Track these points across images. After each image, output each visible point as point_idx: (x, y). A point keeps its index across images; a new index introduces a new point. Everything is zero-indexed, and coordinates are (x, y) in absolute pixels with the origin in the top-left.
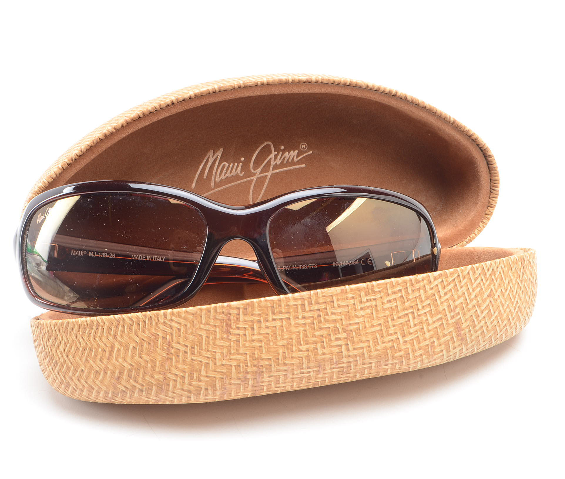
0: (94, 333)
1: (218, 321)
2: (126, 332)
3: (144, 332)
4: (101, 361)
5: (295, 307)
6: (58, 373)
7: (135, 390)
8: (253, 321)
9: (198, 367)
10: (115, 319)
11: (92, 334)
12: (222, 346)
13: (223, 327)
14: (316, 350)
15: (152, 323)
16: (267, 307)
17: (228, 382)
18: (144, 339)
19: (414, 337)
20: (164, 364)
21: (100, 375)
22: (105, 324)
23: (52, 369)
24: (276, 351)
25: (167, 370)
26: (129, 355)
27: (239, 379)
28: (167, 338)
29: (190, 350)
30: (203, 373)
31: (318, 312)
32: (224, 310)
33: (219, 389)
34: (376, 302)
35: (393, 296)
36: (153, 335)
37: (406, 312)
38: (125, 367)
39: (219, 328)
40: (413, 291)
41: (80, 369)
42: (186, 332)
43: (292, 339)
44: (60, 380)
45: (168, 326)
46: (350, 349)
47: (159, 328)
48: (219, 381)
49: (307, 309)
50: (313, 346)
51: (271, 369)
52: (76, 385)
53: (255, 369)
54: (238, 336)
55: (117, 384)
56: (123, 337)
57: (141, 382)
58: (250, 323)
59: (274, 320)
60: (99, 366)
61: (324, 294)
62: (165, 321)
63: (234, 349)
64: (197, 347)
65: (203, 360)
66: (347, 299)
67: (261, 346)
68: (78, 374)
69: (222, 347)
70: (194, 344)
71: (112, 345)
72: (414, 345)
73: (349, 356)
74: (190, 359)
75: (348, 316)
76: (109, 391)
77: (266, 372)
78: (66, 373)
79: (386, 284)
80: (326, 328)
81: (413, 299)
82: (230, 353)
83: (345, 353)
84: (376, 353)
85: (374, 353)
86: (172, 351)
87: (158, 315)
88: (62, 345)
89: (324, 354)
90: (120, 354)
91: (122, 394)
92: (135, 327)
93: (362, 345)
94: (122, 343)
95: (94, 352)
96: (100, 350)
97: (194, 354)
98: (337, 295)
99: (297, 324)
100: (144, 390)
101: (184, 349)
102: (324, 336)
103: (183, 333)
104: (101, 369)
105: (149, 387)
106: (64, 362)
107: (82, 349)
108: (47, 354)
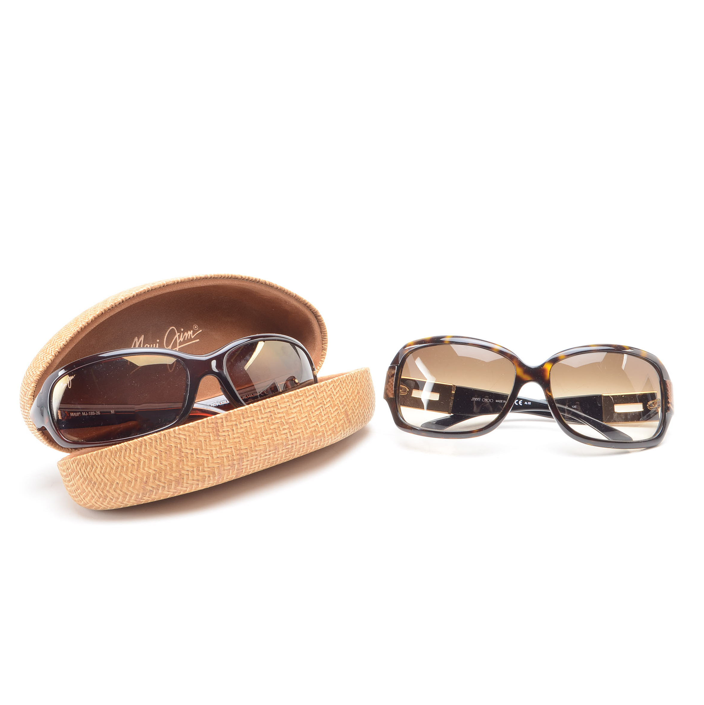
1: (211, 429)
2: (148, 448)
3: (161, 445)
4: (131, 473)
5: (256, 412)
6: (97, 490)
7: (159, 488)
9: (202, 462)
10: (139, 441)
11: (122, 456)
13: (214, 432)
14: (273, 439)
15: (166, 438)
16: (239, 415)
17: (222, 469)
18: (162, 450)
19: (325, 423)
20: (178, 465)
21: (132, 483)
22: (131, 446)
23: (91, 489)
24: (250, 442)
25: (181, 468)
26: (153, 464)
27: (229, 465)
28: (177, 447)
29: (195, 451)
30: (206, 465)
31: (270, 413)
32: (213, 421)
33: (218, 475)
34: (301, 402)
35: (310, 398)
36: (168, 446)
37: (319, 407)
38: (150, 473)
39: (212, 433)
40: (320, 393)
41: (115, 483)
42: (190, 440)
43: (258, 433)
44: (98, 495)
45: (177, 438)
46: (292, 434)
47: (171, 440)
48: (217, 469)
49: (263, 412)
50: (271, 436)
51: (248, 455)
52: (113, 495)
53: (238, 457)
54: (225, 437)
55: (146, 487)
56: (146, 452)
57: (164, 481)
58: (231, 427)
59: (245, 422)
60: (131, 477)
61: (271, 401)
62: (175, 435)
63: (223, 446)
64: (199, 448)
65: (204, 457)
66: (285, 403)
67: (240, 441)
68: (114, 487)
69: (215, 446)
70: (197, 447)
71: (138, 460)
72: (326, 428)
73: (292, 440)
74: (196, 457)
75: (288, 414)
76: (140, 493)
77: (245, 458)
78: (103, 488)
80: (276, 423)
81: (320, 398)
82: (221, 449)
83: (290, 438)
84: (307, 435)
85: (306, 436)
86: (183, 454)
87: (169, 432)
88: (98, 470)
89: (278, 440)
90: (146, 464)
91: (149, 493)
92: (154, 444)
93: (298, 431)
94: (146, 457)
95: (126, 468)
96: (130, 465)
97: (198, 454)
98: (279, 400)
99: (259, 423)
100: (166, 486)
101: (191, 451)
102: (276, 428)
103: (188, 441)
104: (132, 479)
105: (170, 483)
106: (101, 481)
107: (116, 468)
108: (85, 479)
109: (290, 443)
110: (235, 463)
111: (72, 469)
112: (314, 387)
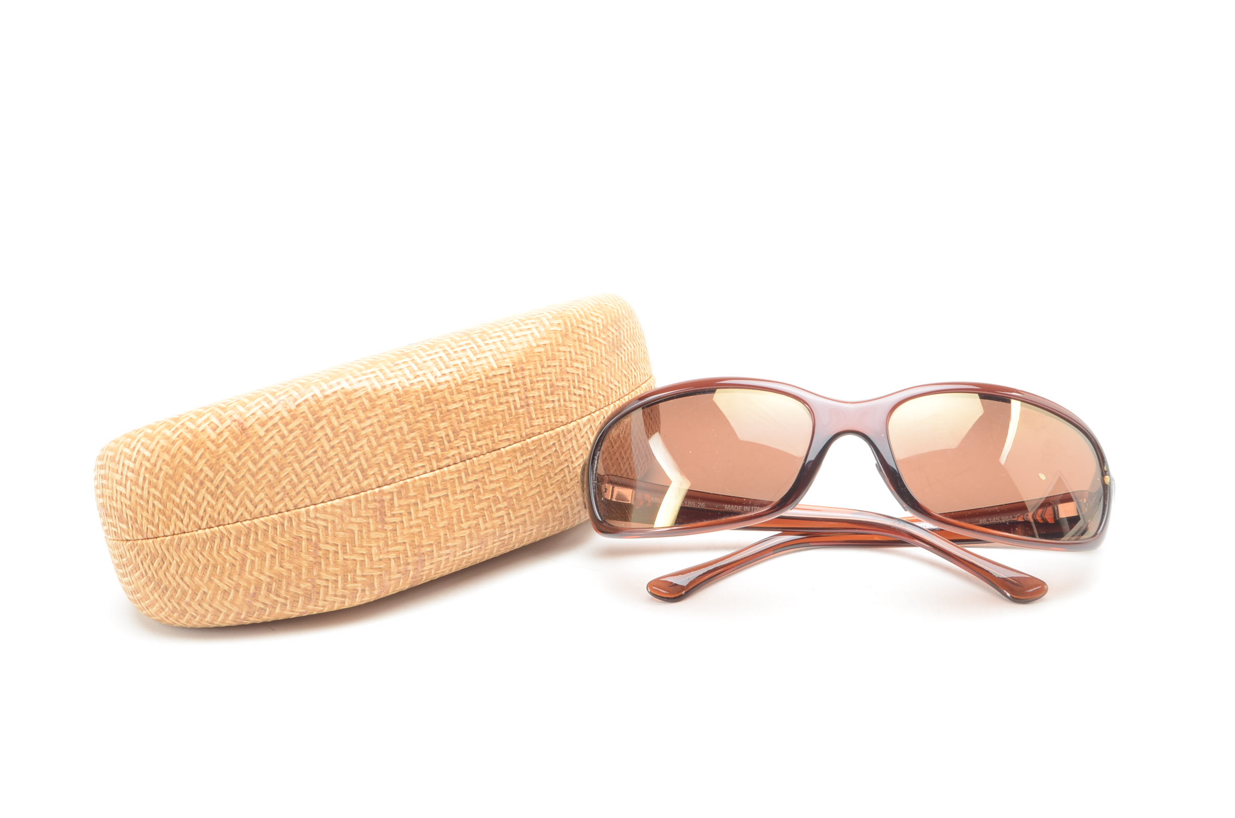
0: (217, 546)
1: (371, 511)
3: (282, 536)
4: (229, 578)
5: (452, 481)
6: (169, 600)
7: (277, 605)
8: (409, 505)
9: (352, 567)
10: (245, 526)
11: (215, 548)
12: (378, 538)
13: (376, 516)
14: (478, 526)
15: (292, 525)
16: (422, 487)
17: (387, 578)
18: (284, 544)
19: (571, 494)
20: (311, 570)
21: (229, 594)
22: (231, 533)
23: (159, 596)
24: (437, 534)
25: (316, 576)
26: (267, 566)
27: (399, 573)
28: (312, 540)
29: (341, 549)
30: (359, 572)
31: (476, 482)
32: (376, 497)
33: (378, 587)
34: (532, 461)
35: (548, 452)
36: (294, 538)
37: (562, 467)
38: (262, 580)
39: (372, 518)
40: (566, 443)
41: (201, 591)
42: (334, 529)
43: (452, 518)
44: (171, 608)
45: (312, 525)
47: (301, 529)
48: (377, 578)
49: (465, 482)
50: (475, 522)
51: (433, 555)
52: (196, 610)
53: (417, 558)
54: (395, 524)
55: (253, 602)
56: (257, 546)
57: (284, 595)
58: (406, 508)
59: (431, 499)
60: (228, 584)
61: (480, 462)
62: (308, 520)
63: (391, 540)
64: (349, 543)
65: (357, 558)
66: (504, 463)
67: (420, 532)
68: (198, 598)
69: (377, 540)
70: (346, 541)
71: (243, 557)
72: (572, 502)
73: (511, 527)
74: (342, 559)
75: (507, 482)
76: (243, 611)
77: (428, 559)
78: (180, 599)
79: (540, 439)
80: (486, 499)
81: (567, 451)
82: (388, 545)
83: (507, 523)
84: (538, 517)
85: (536, 519)
86: (320, 553)
87: (298, 514)
88: (172, 567)
89: (486, 529)
90: (255, 566)
91: (259, 613)
92: (271, 532)
93: (524, 511)
94: (256, 553)
95: (220, 568)
96: (227, 565)
97: (346, 553)
98: (493, 460)
99: (455, 500)
100: (288, 603)
101: (334, 548)
102: (485, 508)
103: (331, 531)
104: (230, 587)
105: (295, 599)
106: (177, 586)
107: (203, 568)
108: (150, 580)
109: (507, 531)
110: (409, 569)
111: (127, 559)
112: (556, 433)
